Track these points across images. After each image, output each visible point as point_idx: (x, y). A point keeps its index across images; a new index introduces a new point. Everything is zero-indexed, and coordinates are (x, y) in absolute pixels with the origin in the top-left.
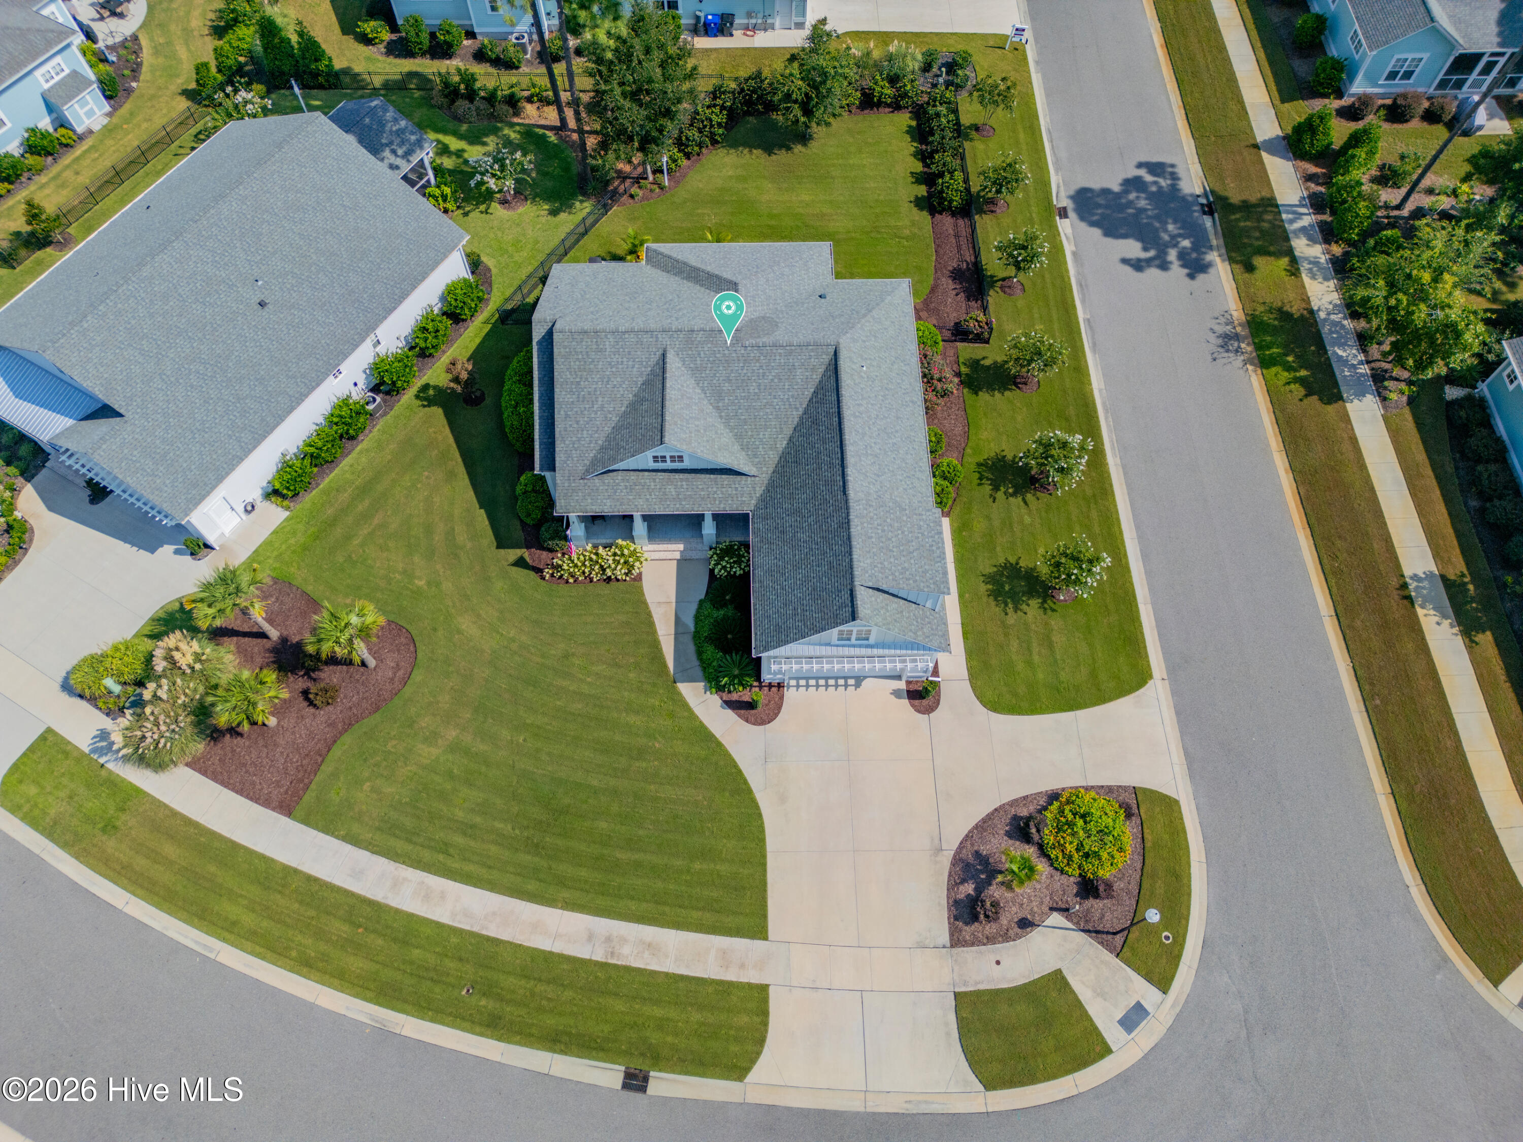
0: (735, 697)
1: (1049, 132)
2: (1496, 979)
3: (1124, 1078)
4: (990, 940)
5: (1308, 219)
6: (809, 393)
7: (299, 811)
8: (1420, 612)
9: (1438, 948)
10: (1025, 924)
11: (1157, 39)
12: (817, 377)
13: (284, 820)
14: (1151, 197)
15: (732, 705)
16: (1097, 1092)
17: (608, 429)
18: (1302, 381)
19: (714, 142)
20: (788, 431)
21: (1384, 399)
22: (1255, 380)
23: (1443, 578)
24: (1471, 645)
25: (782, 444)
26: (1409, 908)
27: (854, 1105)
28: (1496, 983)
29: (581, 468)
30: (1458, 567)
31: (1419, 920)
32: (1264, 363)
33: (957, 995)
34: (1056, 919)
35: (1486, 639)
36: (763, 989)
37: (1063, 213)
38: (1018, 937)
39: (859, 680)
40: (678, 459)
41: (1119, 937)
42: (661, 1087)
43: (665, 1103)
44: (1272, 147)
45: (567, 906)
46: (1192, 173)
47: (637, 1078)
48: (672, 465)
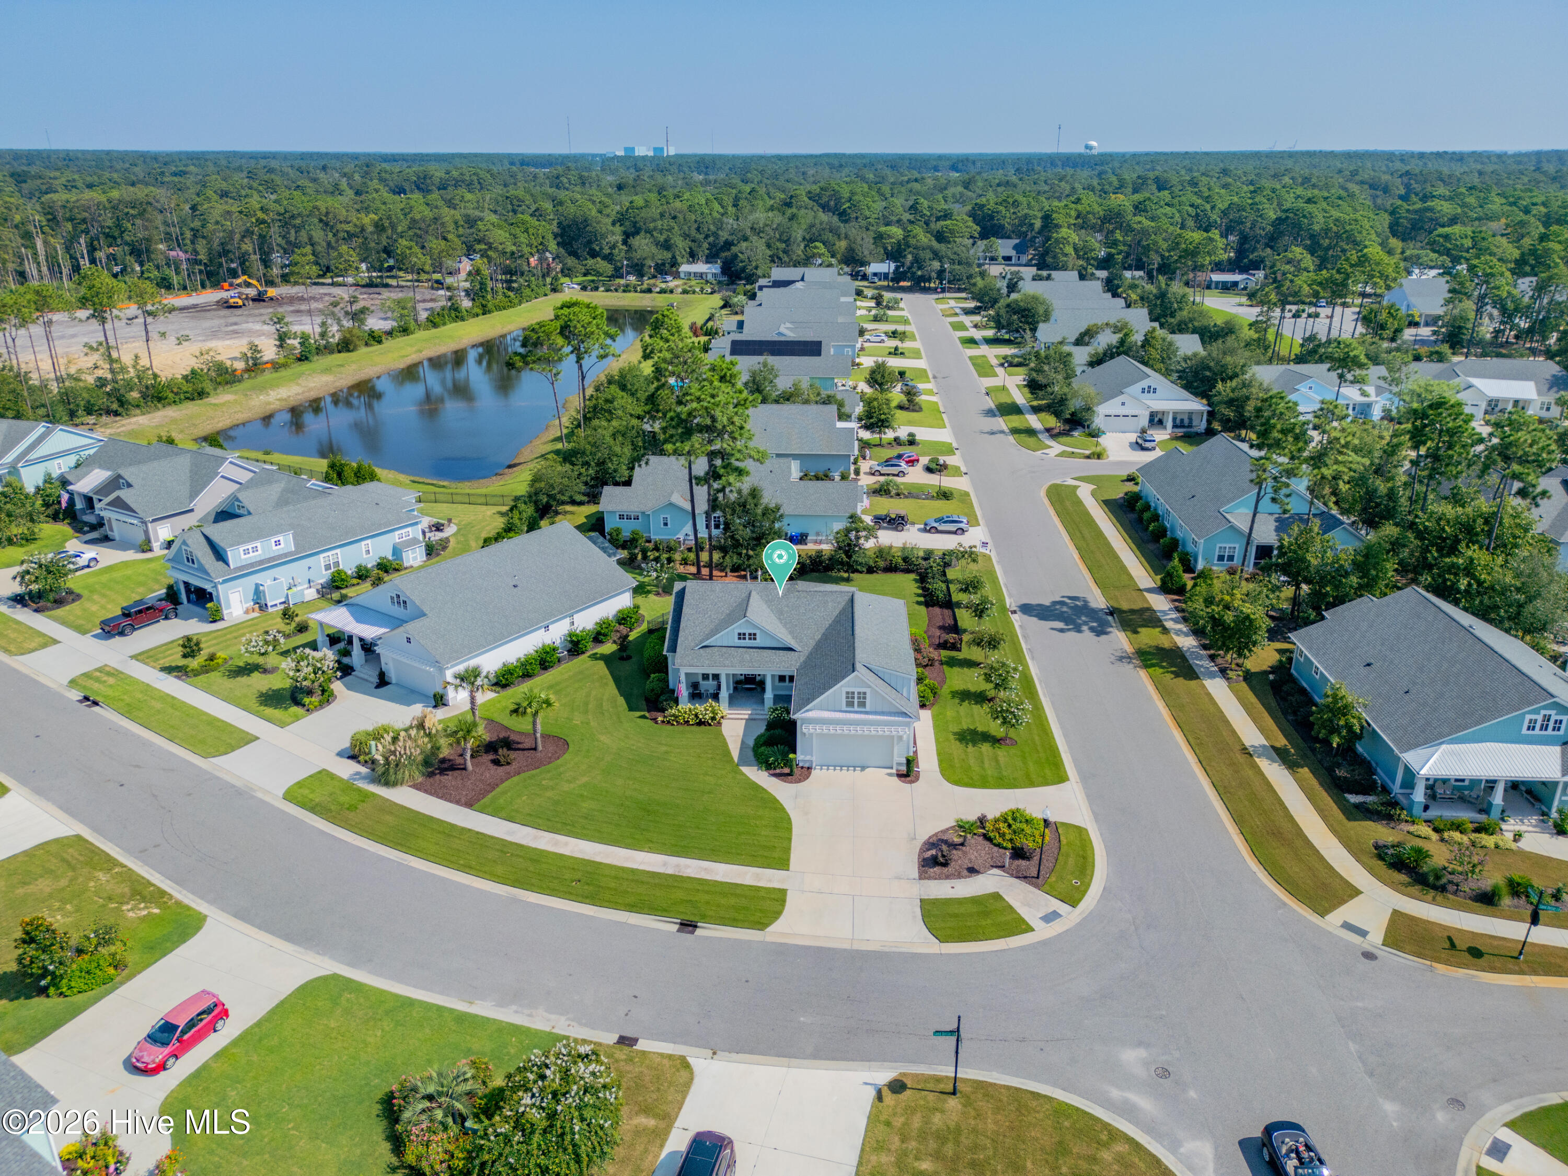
0: (778, 771)
1: (1006, 585)
2: (1324, 914)
3: (1043, 942)
4: (947, 877)
5: (1174, 615)
8: (1257, 760)
9: (1279, 899)
10: (973, 871)
11: (1076, 555)
12: (841, 607)
13: (467, 810)
14: (1071, 608)
15: (776, 775)
18: (1172, 672)
20: (822, 631)
21: (1228, 679)
22: (1143, 673)
23: (1273, 747)
25: (818, 637)
27: (846, 946)
28: (1326, 916)
30: (1281, 742)
31: (1264, 886)
32: (1146, 666)
33: (921, 900)
34: (994, 871)
35: (1305, 772)
36: (783, 892)
37: (1014, 612)
38: (966, 877)
39: (862, 768)
40: (753, 636)
41: (1040, 881)
42: (705, 931)
43: (707, 938)
44: (1149, 590)
45: (650, 851)
46: (1098, 601)
47: (688, 926)
48: (748, 642)
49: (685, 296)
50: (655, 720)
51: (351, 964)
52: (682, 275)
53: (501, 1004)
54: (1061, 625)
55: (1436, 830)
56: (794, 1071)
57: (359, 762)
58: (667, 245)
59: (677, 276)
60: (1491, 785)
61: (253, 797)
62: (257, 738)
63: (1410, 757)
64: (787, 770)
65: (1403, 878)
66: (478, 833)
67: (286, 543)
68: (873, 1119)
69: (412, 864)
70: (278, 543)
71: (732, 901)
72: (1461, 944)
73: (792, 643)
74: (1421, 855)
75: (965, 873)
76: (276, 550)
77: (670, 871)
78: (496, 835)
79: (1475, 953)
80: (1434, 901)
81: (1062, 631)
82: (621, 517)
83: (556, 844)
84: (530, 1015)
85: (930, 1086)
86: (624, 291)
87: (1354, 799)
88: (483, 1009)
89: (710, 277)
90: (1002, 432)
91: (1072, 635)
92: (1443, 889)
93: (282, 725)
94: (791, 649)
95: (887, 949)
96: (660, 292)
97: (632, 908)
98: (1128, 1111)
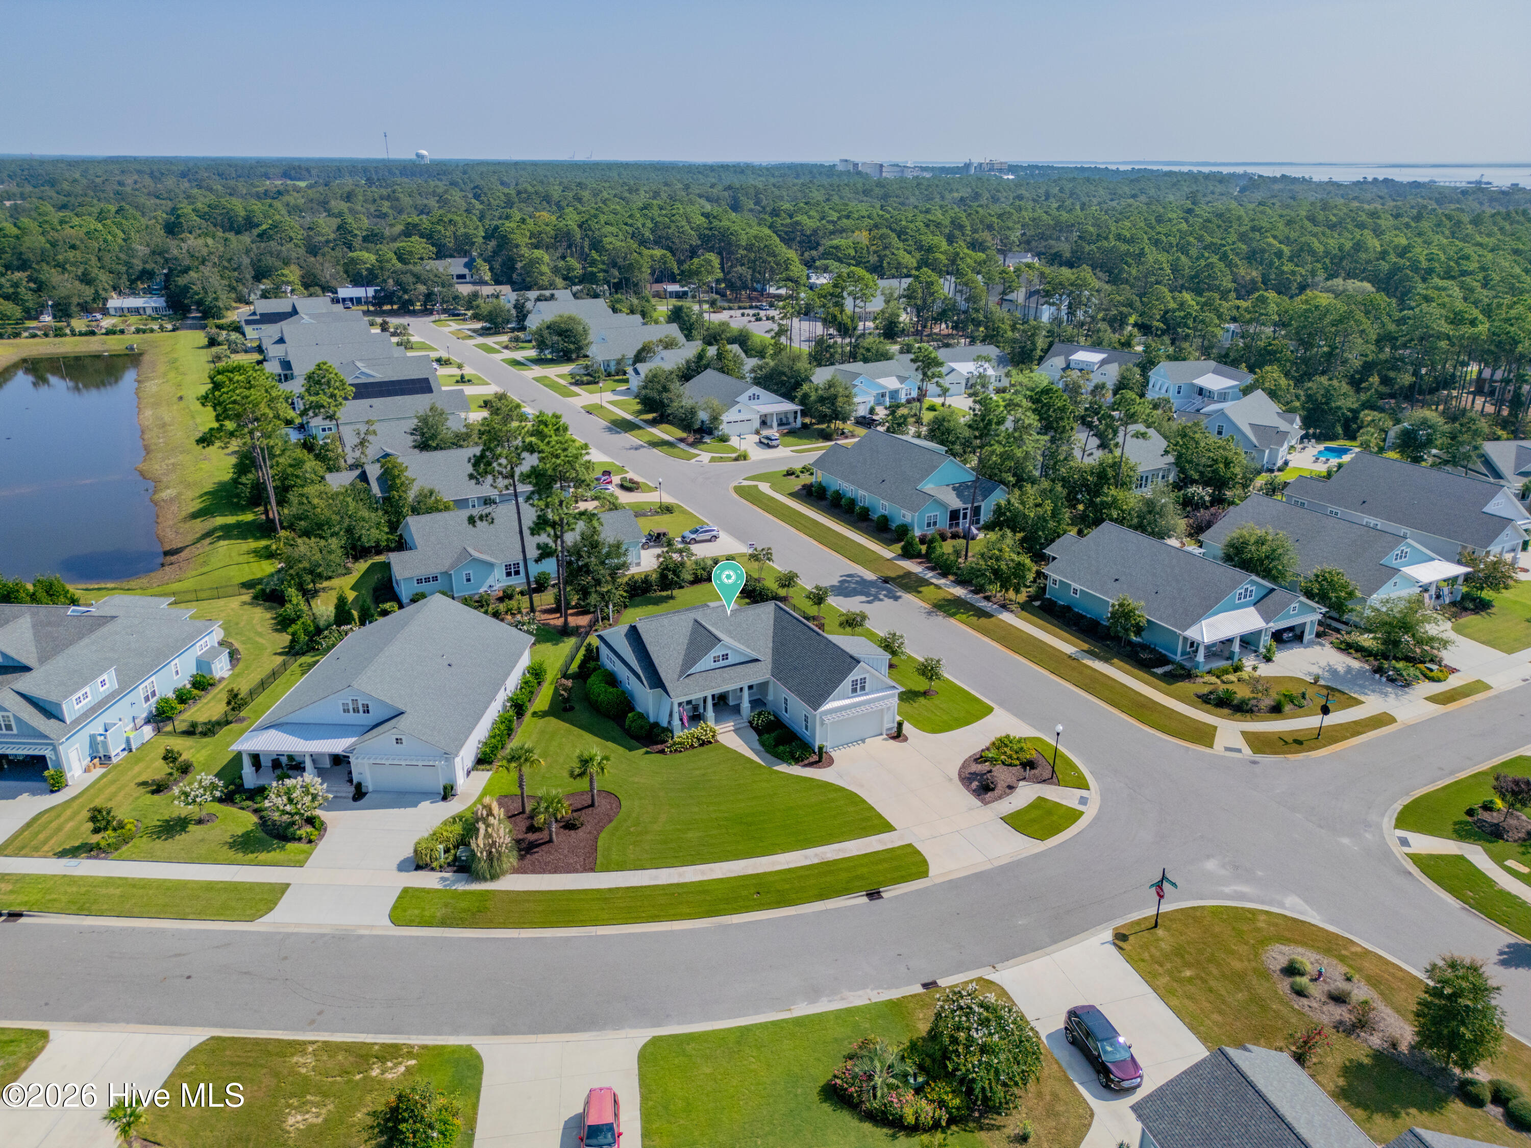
0: (806, 762)
2: (1211, 746)
3: (1097, 819)
4: (1000, 798)
5: (931, 574)
6: (772, 622)
7: (597, 867)
8: (1082, 662)
10: (1011, 788)
12: (772, 616)
13: (591, 874)
14: (855, 583)
15: (806, 766)
16: (1090, 825)
17: (682, 657)
18: (973, 616)
19: (626, 607)
20: (771, 639)
21: (1012, 612)
22: (954, 621)
23: (1083, 650)
24: (1112, 664)
25: (771, 645)
26: (1161, 739)
27: (989, 866)
28: (1211, 747)
29: (676, 676)
30: (1086, 646)
33: (1001, 819)
34: (1021, 783)
35: (1115, 661)
36: (910, 845)
38: (1011, 793)
39: (863, 741)
40: (726, 657)
41: (1055, 780)
42: (889, 893)
43: (896, 897)
44: (894, 558)
45: (784, 851)
46: (870, 576)
47: (874, 895)
48: (722, 663)
49: (141, 336)
50: (662, 752)
51: (658, 1025)
52: (112, 312)
53: (813, 1001)
54: (863, 598)
55: (1218, 677)
56: (1056, 955)
57: (433, 869)
58: (86, 279)
59: (105, 312)
60: (1230, 641)
61: (361, 937)
62: (288, 885)
63: (1192, 633)
64: (815, 758)
65: (1226, 711)
66: (628, 888)
67: (109, 680)
68: (1130, 959)
69: (599, 933)
70: (103, 683)
71: (886, 865)
72: (1290, 740)
73: (755, 655)
74: (1230, 694)
75: (1008, 791)
76: (103, 691)
77: (816, 861)
78: (644, 884)
79: (1298, 742)
80: (1253, 720)
81: (869, 602)
82: (419, 581)
83: (703, 873)
84: (843, 999)
85: (1138, 928)
86: (56, 336)
87: (1159, 671)
88: (802, 1009)
89: (149, 311)
90: (642, 446)
91: (877, 603)
92: (1251, 711)
93: (300, 864)
94: (757, 660)
95: (1015, 859)
96: (107, 334)
97: (822, 896)
98: (1242, 897)
